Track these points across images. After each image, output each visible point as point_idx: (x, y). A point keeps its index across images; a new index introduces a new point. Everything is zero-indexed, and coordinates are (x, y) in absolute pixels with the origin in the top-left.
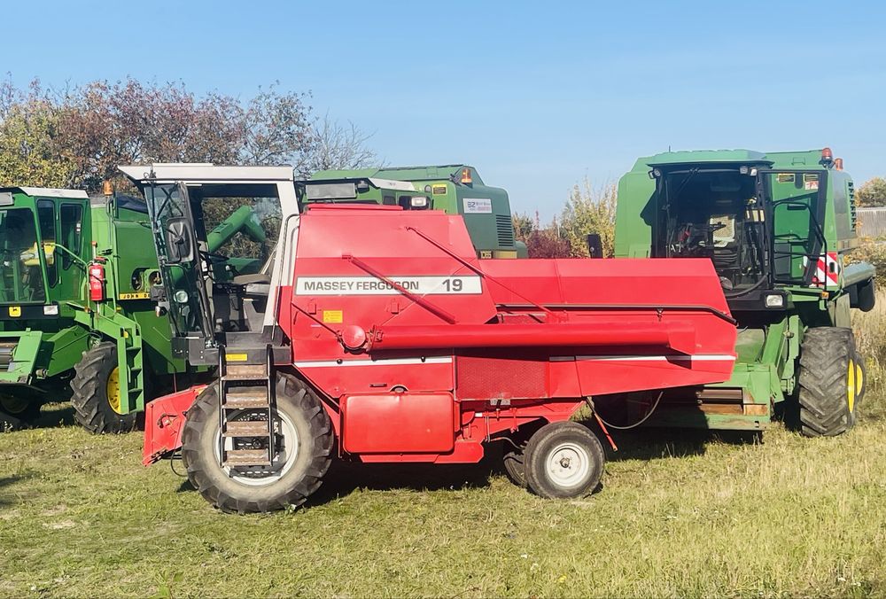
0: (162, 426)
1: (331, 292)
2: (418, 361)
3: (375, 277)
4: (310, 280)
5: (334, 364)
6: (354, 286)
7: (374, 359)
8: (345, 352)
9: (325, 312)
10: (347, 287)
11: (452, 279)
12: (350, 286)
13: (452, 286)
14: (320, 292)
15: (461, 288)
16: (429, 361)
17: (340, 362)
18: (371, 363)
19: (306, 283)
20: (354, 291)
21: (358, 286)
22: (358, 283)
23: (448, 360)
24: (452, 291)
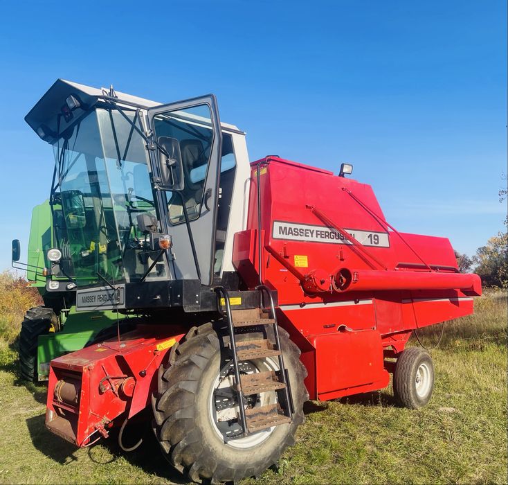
0: (101, 393)
1: (299, 238)
2: (352, 303)
3: (328, 227)
4: (283, 225)
5: (298, 307)
6: (315, 234)
7: (325, 302)
8: (305, 296)
9: (295, 256)
10: (310, 234)
11: (373, 234)
12: (312, 233)
13: (373, 240)
14: (290, 237)
15: (378, 243)
16: (361, 302)
17: (301, 306)
18: (322, 305)
19: (280, 228)
20: (315, 239)
21: (317, 235)
22: (317, 231)
23: (370, 302)
24: (373, 244)
